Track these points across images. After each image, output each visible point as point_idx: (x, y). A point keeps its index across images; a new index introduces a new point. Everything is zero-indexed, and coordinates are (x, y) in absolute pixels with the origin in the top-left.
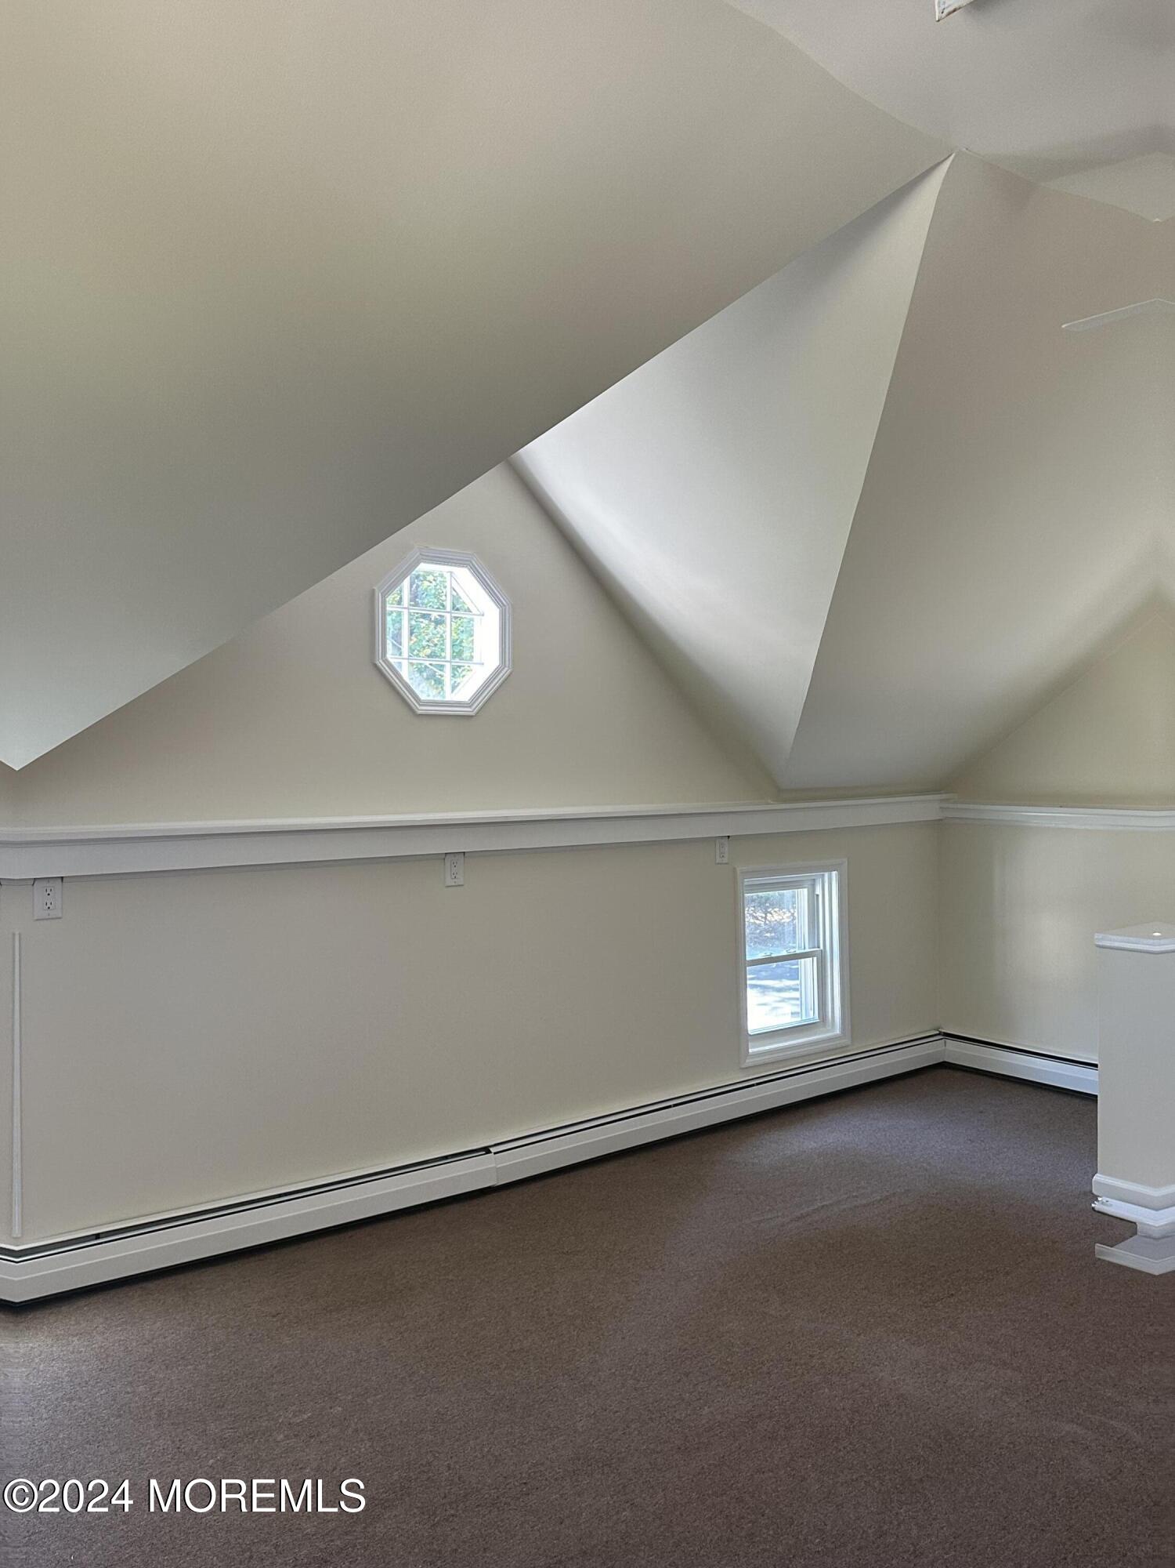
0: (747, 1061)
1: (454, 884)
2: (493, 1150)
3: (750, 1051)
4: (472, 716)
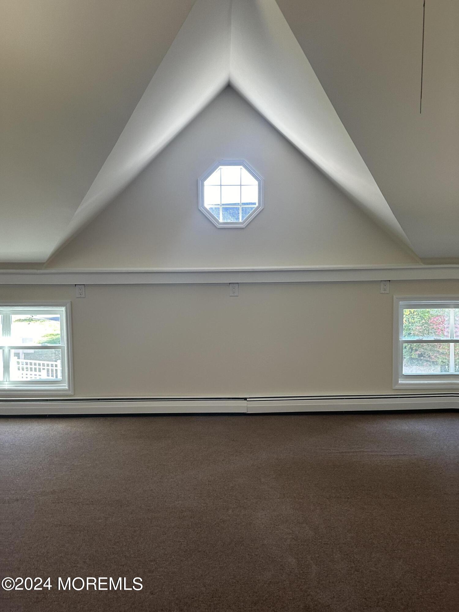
0: (396, 386)
1: (233, 295)
2: (248, 399)
3: (399, 382)
4: (243, 228)
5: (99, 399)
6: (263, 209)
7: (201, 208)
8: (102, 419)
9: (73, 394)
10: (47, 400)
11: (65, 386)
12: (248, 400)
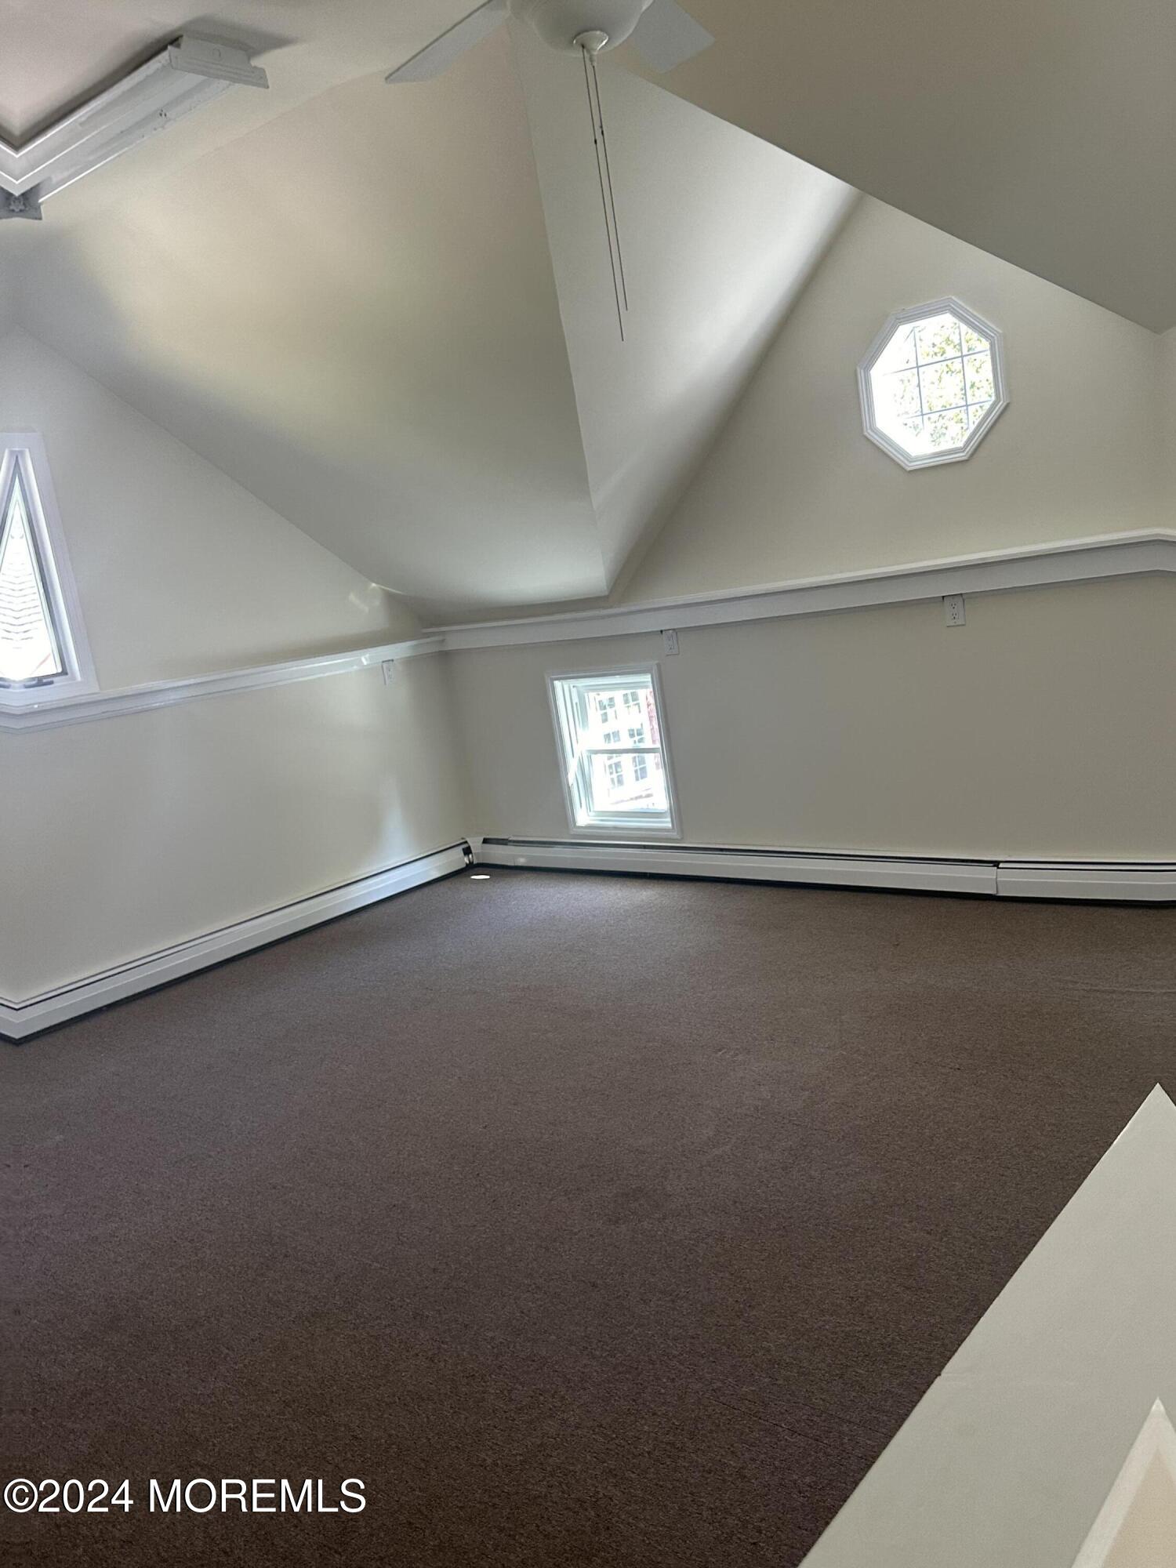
5: (722, 850)
6: (1008, 405)
7: (869, 431)
8: (720, 886)
9: (679, 838)
10: (645, 847)
11: (667, 822)
12: (1001, 865)
